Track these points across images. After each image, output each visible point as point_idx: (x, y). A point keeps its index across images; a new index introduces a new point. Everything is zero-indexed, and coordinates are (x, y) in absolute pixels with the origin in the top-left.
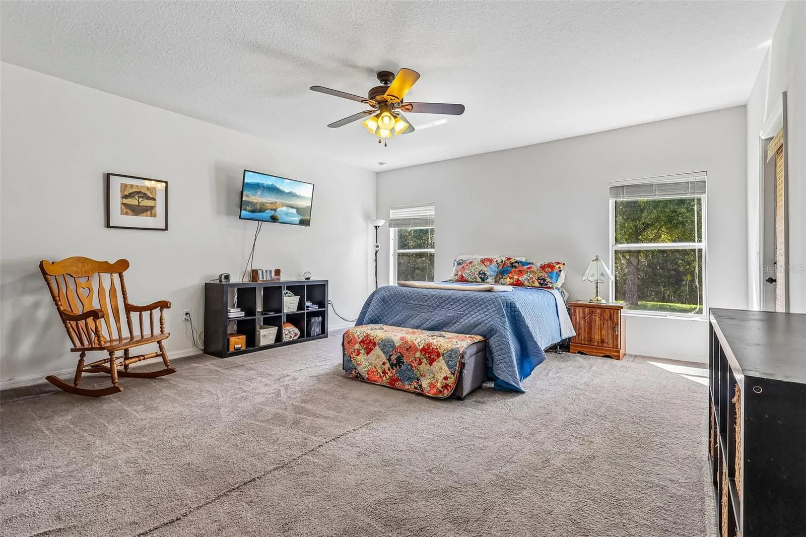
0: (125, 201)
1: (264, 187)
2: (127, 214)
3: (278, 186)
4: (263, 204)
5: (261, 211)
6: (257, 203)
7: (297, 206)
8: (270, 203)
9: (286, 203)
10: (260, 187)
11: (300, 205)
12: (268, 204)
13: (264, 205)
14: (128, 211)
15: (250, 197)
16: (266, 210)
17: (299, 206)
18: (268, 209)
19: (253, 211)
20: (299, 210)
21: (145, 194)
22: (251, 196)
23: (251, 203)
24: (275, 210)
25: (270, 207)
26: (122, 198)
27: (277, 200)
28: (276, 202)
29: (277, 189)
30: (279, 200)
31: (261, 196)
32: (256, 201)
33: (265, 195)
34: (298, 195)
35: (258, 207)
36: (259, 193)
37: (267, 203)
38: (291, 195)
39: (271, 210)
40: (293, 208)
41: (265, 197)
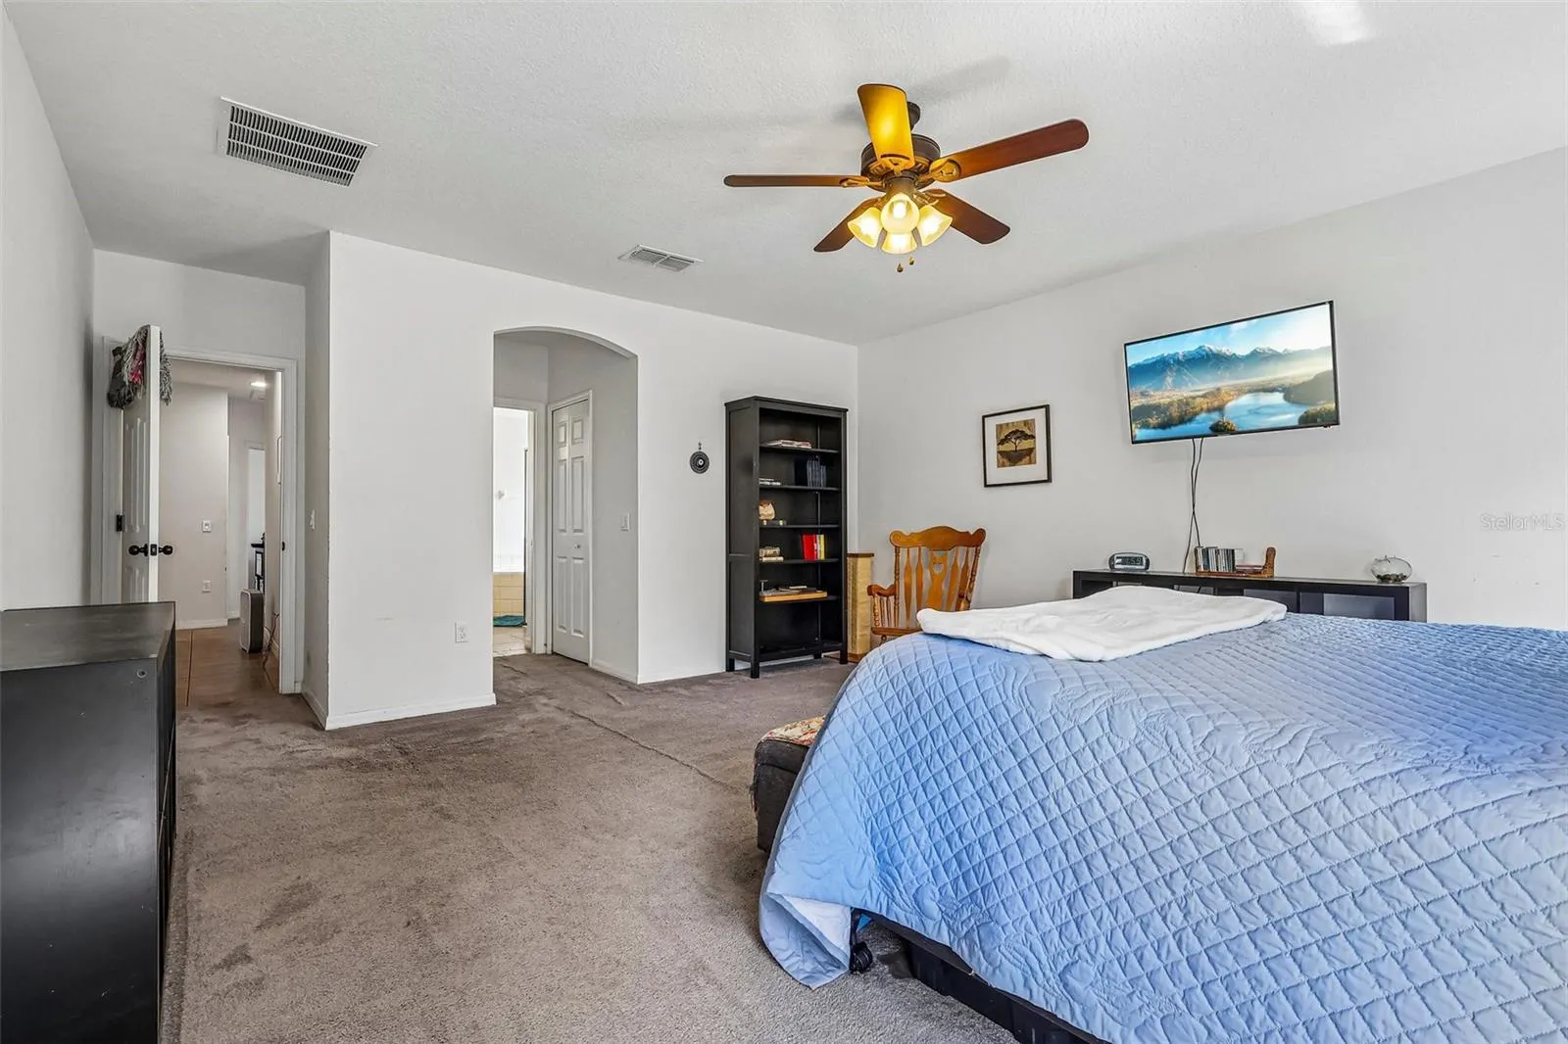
0: (1002, 448)
1: (1178, 362)
2: (1003, 465)
3: (1215, 348)
4: (1185, 403)
5: (1183, 420)
6: (1171, 404)
7: (1282, 382)
8: (1204, 396)
9: (1247, 385)
10: (1169, 364)
11: (1293, 378)
12: (1198, 400)
13: (1187, 404)
14: (1005, 461)
15: (1151, 396)
16: (1196, 414)
17: (1287, 383)
18: (1202, 410)
19: (1163, 426)
20: (1291, 393)
21: (1022, 432)
22: (1152, 393)
23: (1157, 408)
24: (1220, 409)
25: (1205, 406)
26: (998, 444)
27: (1219, 385)
28: (1219, 389)
29: (1214, 355)
30: (1223, 381)
31: (1176, 385)
32: (1166, 401)
33: (1187, 379)
34: (1280, 351)
35: (1175, 412)
36: (1169, 380)
37: (1194, 398)
38: (1257, 357)
39: (1209, 411)
40: (1272, 390)
41: (1186, 385)
